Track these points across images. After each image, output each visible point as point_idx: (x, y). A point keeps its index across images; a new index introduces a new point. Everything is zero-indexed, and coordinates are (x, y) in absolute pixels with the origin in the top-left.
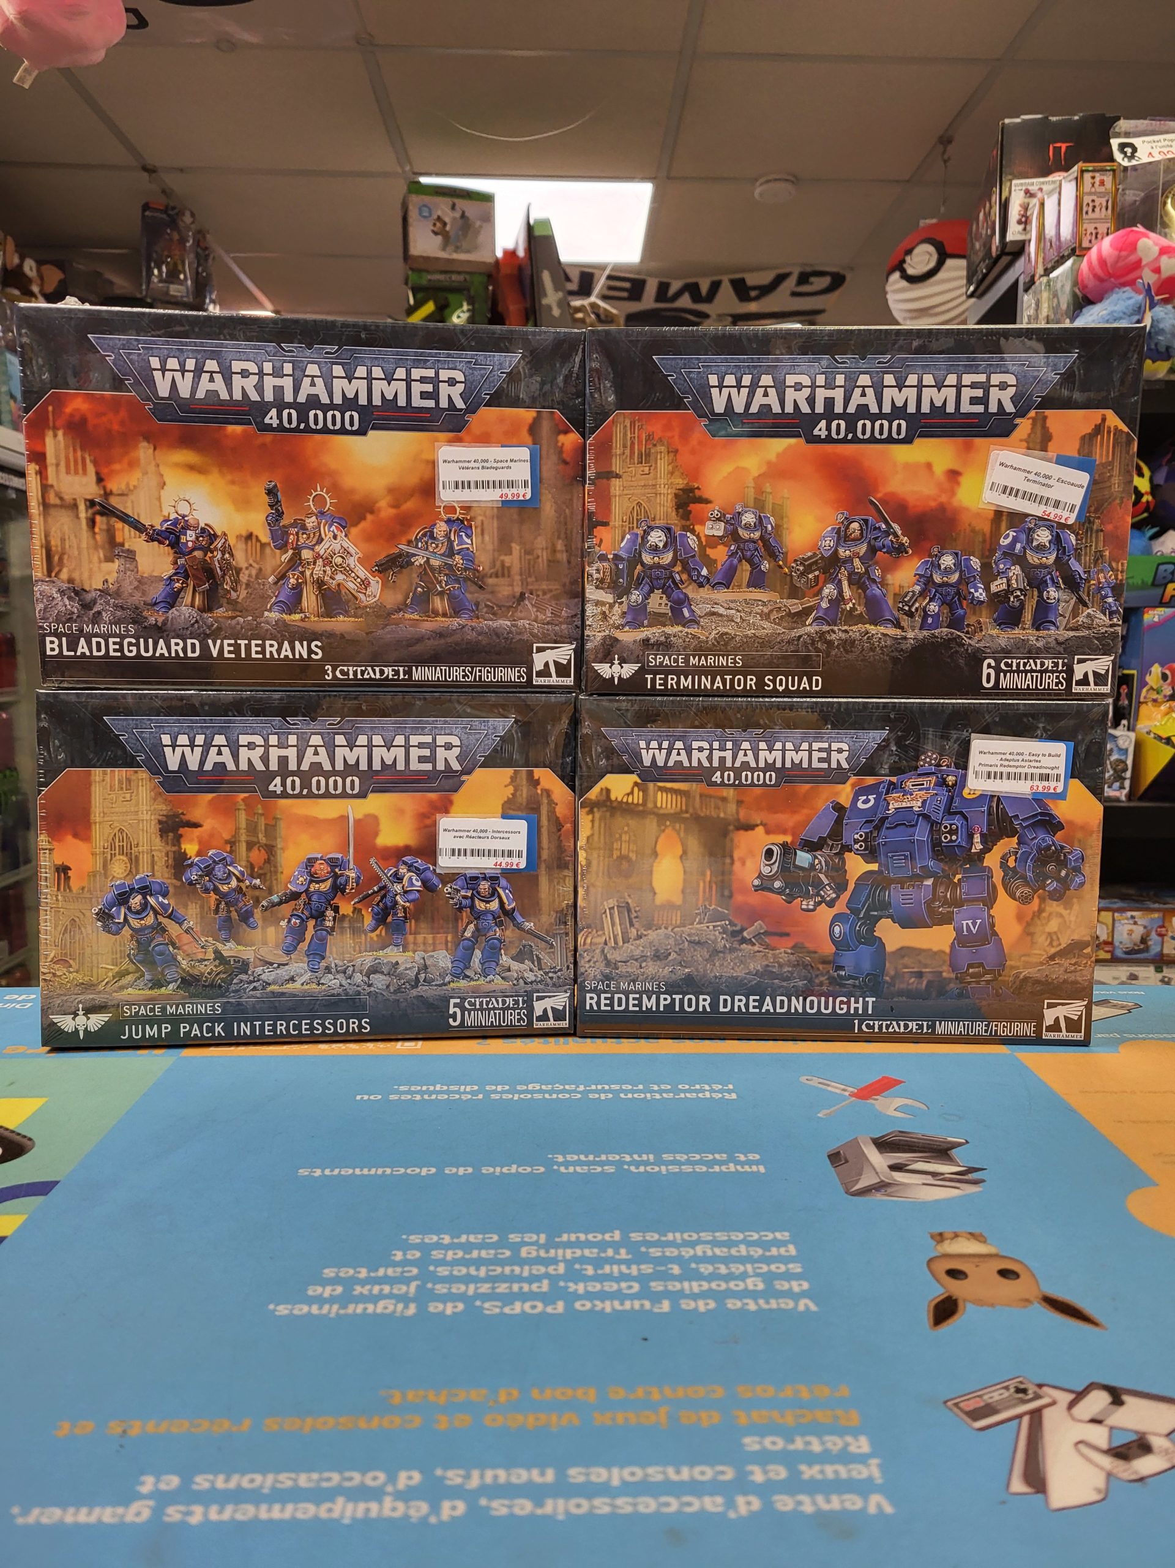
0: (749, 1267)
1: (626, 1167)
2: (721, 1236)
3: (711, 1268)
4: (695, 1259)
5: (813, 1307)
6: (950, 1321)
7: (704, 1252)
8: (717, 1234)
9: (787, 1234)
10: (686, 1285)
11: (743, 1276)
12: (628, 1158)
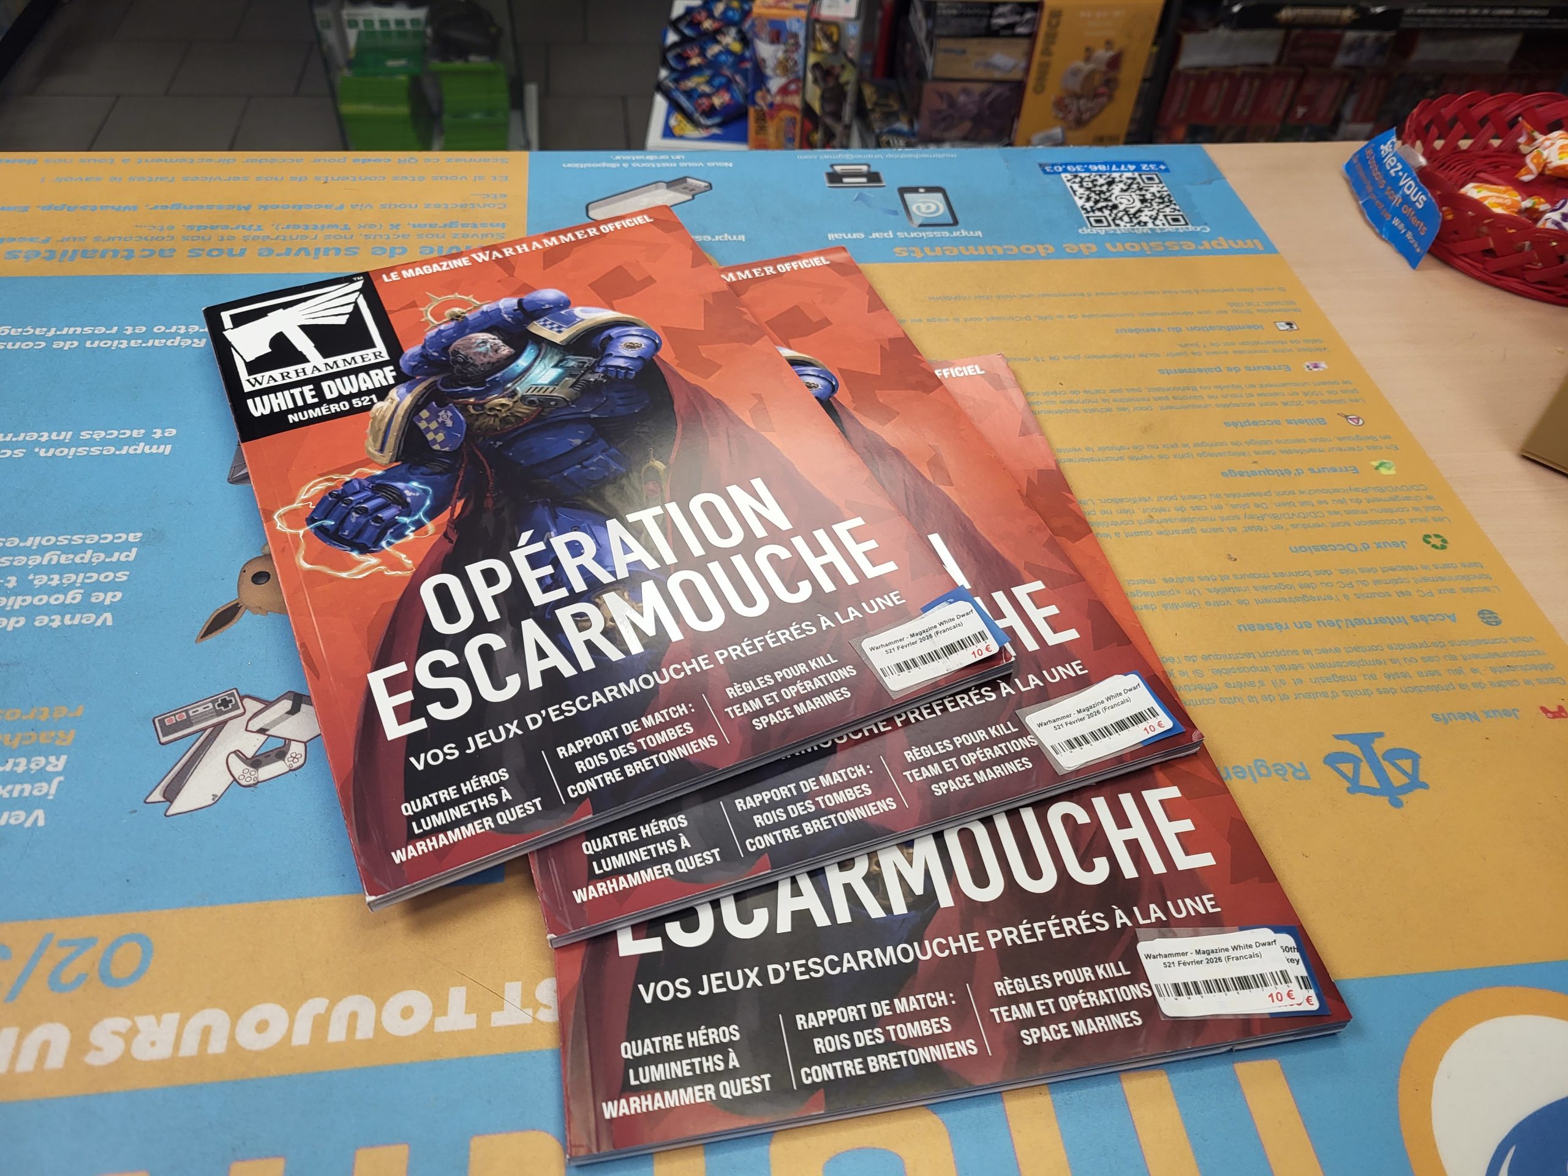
0: (81, 575)
1: (37, 450)
2: (77, 539)
3: (45, 578)
4: (39, 569)
5: (109, 623)
6: (219, 631)
7: (51, 560)
8: (75, 538)
9: (139, 535)
10: (12, 599)
11: (72, 586)
12: (45, 437)
